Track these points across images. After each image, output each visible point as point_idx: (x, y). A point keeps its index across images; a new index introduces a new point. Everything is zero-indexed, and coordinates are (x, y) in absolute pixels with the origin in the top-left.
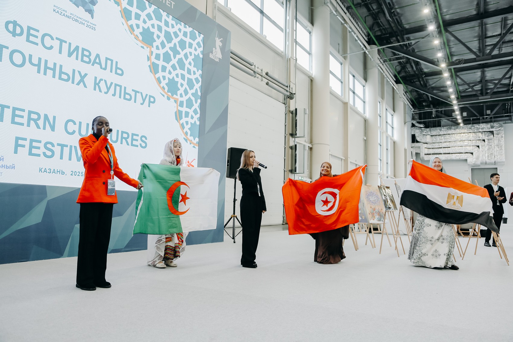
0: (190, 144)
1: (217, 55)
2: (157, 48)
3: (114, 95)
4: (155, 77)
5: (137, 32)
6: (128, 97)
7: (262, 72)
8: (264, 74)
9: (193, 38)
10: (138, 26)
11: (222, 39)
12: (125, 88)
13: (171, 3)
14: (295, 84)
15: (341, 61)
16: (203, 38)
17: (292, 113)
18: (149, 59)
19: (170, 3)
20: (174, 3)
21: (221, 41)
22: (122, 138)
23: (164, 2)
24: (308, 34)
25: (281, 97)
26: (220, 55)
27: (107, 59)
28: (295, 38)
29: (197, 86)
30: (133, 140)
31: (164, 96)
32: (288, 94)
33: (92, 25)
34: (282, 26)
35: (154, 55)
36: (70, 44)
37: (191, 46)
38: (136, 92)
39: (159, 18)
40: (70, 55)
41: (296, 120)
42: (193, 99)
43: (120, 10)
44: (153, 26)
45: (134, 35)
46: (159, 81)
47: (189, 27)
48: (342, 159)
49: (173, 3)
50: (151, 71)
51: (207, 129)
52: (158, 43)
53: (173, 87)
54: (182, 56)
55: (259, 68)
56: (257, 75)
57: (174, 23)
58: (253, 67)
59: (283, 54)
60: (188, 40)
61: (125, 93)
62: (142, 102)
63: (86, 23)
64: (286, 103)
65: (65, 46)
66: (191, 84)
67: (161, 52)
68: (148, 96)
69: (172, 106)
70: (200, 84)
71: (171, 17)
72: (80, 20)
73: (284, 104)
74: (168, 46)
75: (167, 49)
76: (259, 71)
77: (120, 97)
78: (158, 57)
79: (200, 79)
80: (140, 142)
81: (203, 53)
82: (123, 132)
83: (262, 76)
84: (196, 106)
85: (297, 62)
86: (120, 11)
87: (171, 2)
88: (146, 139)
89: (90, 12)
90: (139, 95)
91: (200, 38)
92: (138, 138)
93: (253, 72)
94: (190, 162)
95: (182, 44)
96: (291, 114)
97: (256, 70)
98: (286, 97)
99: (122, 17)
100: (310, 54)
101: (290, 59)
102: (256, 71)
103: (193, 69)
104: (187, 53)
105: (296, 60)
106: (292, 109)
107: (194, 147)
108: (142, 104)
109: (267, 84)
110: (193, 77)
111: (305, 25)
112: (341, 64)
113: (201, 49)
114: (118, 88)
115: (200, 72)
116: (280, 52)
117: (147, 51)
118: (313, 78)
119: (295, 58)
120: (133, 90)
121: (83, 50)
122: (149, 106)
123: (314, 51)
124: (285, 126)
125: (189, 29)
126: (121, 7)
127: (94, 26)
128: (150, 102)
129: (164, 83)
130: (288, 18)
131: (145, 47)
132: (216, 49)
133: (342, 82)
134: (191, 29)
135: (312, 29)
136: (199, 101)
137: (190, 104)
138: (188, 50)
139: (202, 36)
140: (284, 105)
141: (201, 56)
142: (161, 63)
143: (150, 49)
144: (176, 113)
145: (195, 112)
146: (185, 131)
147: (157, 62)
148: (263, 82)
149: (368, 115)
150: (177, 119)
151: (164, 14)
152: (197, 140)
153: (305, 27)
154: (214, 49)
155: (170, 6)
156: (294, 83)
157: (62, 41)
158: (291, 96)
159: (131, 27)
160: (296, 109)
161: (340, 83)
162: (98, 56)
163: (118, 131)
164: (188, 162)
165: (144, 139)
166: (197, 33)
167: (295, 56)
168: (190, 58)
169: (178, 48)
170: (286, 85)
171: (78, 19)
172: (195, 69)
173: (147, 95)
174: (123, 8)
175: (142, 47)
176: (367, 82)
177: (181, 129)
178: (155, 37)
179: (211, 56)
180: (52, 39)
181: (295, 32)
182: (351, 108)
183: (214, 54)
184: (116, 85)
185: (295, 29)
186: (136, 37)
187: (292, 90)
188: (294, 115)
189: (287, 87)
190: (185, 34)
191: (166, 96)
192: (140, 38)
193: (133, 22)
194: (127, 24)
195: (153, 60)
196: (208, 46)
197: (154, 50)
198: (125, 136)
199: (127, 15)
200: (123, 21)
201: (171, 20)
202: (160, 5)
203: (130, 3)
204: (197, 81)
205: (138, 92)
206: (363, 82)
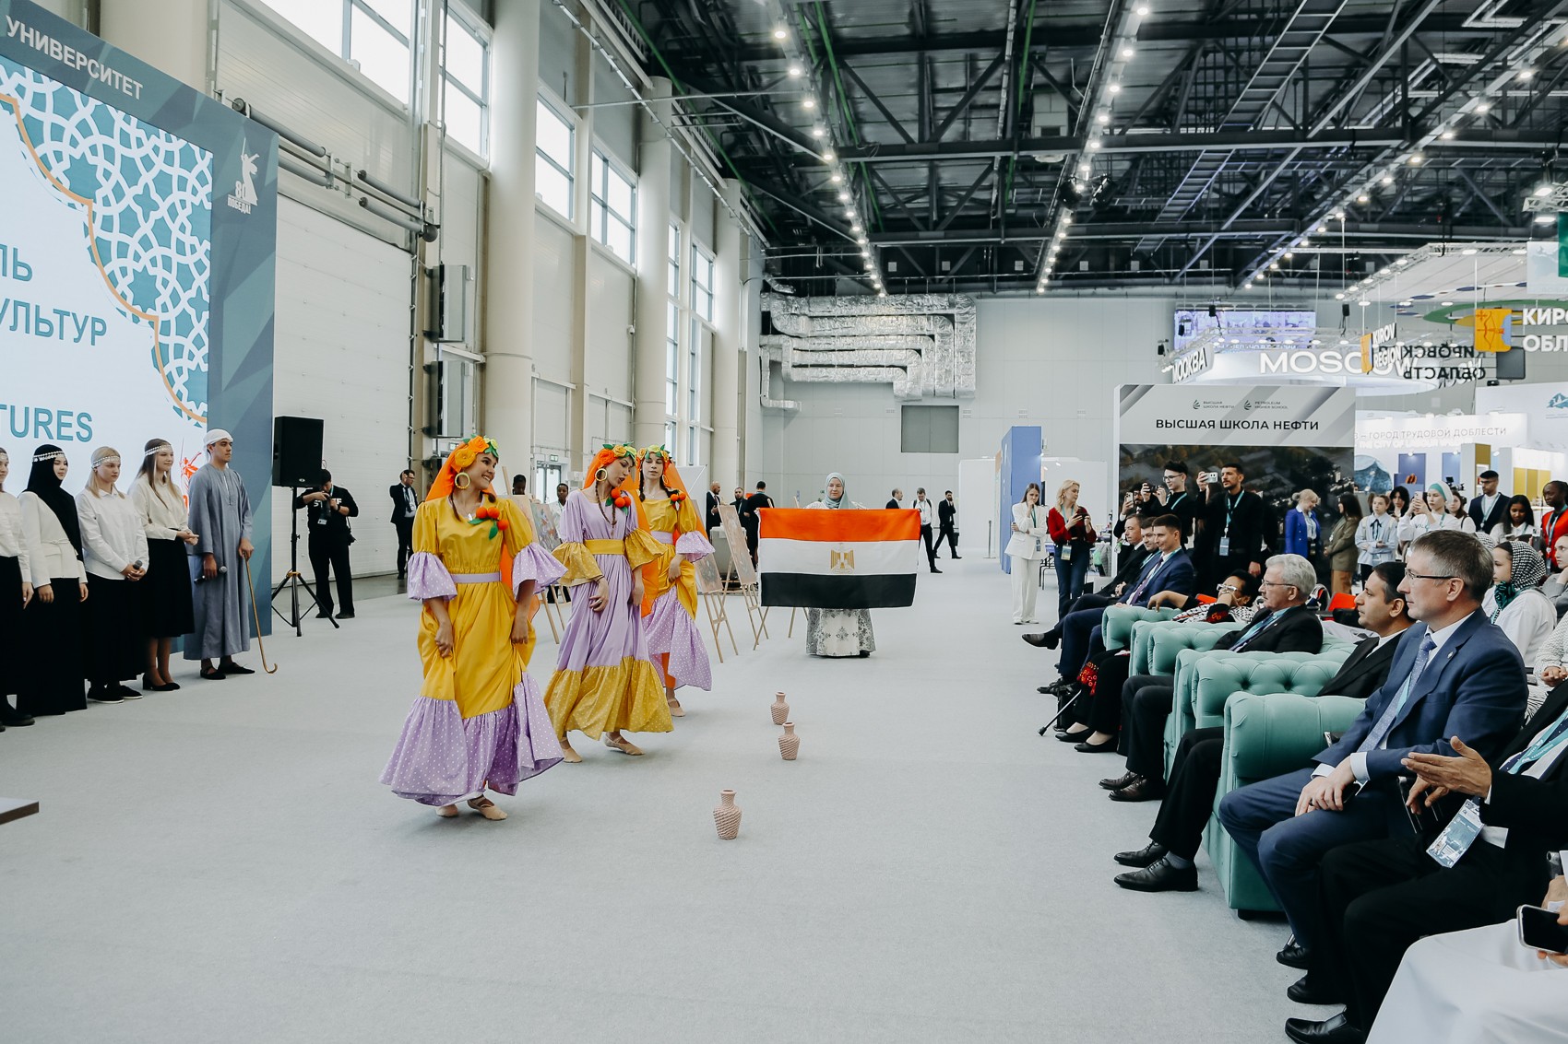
0: (189, 418)
1: (245, 197)
2: (106, 202)
3: (13, 328)
4: (103, 272)
5: (58, 170)
6: (44, 328)
7: (348, 173)
9: (188, 163)
10: (58, 156)
11: (257, 156)
12: (37, 307)
13: (134, 86)
14: (440, 196)
15: (572, 121)
16: (212, 160)
17: (431, 274)
18: (87, 231)
19: (130, 87)
20: (141, 86)
21: (254, 162)
22: (38, 423)
23: (117, 87)
24: (480, 48)
25: (401, 236)
26: (253, 199)
28: (441, 64)
29: (201, 280)
30: (60, 425)
31: (124, 314)
32: (421, 227)
34: (407, 32)
35: (99, 220)
37: (183, 183)
38: (62, 314)
39: (106, 129)
41: (442, 296)
42: (192, 312)
43: (16, 123)
44: (93, 149)
45: (52, 179)
46: (112, 280)
47: (178, 138)
48: (567, 389)
49: (139, 85)
50: (93, 261)
51: (226, 380)
52: (106, 189)
53: (144, 291)
54: (162, 212)
55: (341, 161)
56: (336, 182)
57: (141, 134)
58: (324, 160)
59: (406, 113)
60: (176, 171)
61: (39, 320)
62: (76, 336)
64: (414, 250)
66: (185, 277)
67: (115, 210)
68: (90, 320)
69: (144, 337)
70: (207, 273)
71: (134, 120)
73: (409, 252)
74: (130, 192)
75: (128, 201)
76: (341, 169)
77: (27, 331)
78: (107, 224)
79: (207, 263)
80: (76, 428)
81: (212, 198)
82: (38, 411)
83: (347, 183)
84: (200, 328)
85: (447, 132)
86: (17, 125)
87: (135, 83)
88: (90, 420)
90: (68, 321)
91: (204, 162)
92: (73, 420)
93: (324, 174)
94: (189, 460)
95: (163, 183)
96: (427, 280)
97: (334, 167)
98: (414, 234)
99: (22, 139)
100: (483, 105)
101: (426, 126)
102: (332, 170)
103: (189, 240)
104: (174, 203)
105: (444, 130)
106: (431, 263)
107: (197, 425)
108: (76, 340)
109: (363, 203)
110: (189, 260)
111: (472, 24)
112: (572, 129)
113: (208, 188)
114: (22, 310)
115: (207, 245)
116: (400, 108)
117: (82, 213)
118: (490, 174)
119: (439, 124)
120: (56, 311)
122: (93, 343)
123: (493, 98)
124: (413, 311)
125: (177, 144)
126: (18, 115)
128: (94, 333)
129: (123, 284)
130: (422, 13)
131: (78, 204)
132: (242, 183)
133: (571, 180)
134: (183, 143)
135: (491, 38)
136: (206, 315)
137: (184, 325)
138: (176, 196)
139: (209, 155)
140: (408, 255)
141: (208, 206)
142: (115, 237)
143: (90, 208)
144: (153, 350)
145: (198, 342)
146: (175, 390)
147: (105, 235)
148: (350, 200)
149: (641, 266)
150: (156, 366)
151: (118, 116)
152: (204, 407)
153: (472, 31)
154: (238, 183)
155: (131, 94)
156: (438, 193)
158: (429, 233)
159: (44, 161)
160: (442, 267)
161: (567, 181)
163: (27, 409)
164: (186, 461)
165: (84, 420)
166: (196, 149)
167: (439, 118)
168: (183, 215)
169: (155, 196)
170: (415, 202)
172: (195, 240)
173: (87, 317)
174: (23, 117)
175: (70, 205)
176: (642, 176)
177: (167, 387)
178: (99, 175)
179: (232, 202)
181: (441, 50)
182: (593, 249)
183: (238, 196)
184: (17, 304)
185: (441, 42)
186: (57, 184)
187: (431, 216)
188: (437, 281)
189: (418, 207)
190: (169, 159)
191: (129, 314)
192: (66, 183)
193: (48, 147)
194: (34, 154)
195: (98, 232)
196: (223, 178)
197: (98, 208)
198: (43, 417)
199: (31, 132)
200: (25, 148)
201: (134, 129)
202: (108, 95)
203: (39, 101)
204: (200, 266)
205: (68, 314)
206: (632, 175)
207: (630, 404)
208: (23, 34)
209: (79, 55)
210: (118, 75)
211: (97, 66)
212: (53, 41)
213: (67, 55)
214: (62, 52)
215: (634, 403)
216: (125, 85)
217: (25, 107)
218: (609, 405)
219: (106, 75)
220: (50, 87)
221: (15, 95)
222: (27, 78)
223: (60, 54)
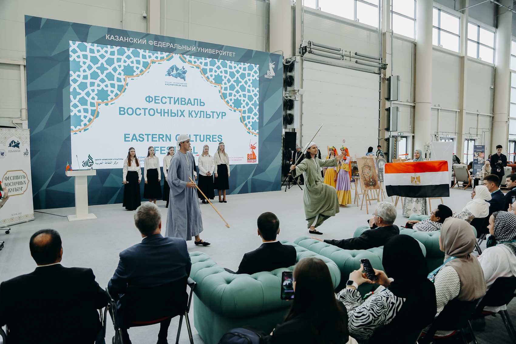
0: (252, 134)
1: (271, 74)
2: (225, 84)
3: (200, 117)
4: (225, 101)
5: (211, 79)
6: (208, 116)
7: (350, 54)
8: (353, 54)
9: (251, 69)
10: (212, 76)
12: (206, 112)
15: (459, 16)
17: (386, 80)
18: (220, 92)
19: (232, 54)
21: (273, 64)
22: (207, 138)
23: (228, 55)
25: (375, 70)
26: (273, 74)
27: (194, 99)
28: (391, 9)
29: (256, 99)
30: (213, 138)
31: (231, 110)
32: (381, 66)
33: (185, 85)
34: (376, 3)
35: (223, 89)
36: (174, 98)
37: (249, 75)
38: (213, 112)
39: (225, 66)
40: (175, 103)
41: (390, 87)
42: (253, 107)
44: (221, 72)
45: (210, 81)
46: (227, 102)
47: (247, 63)
48: (456, 112)
49: (234, 53)
50: (222, 98)
51: (265, 123)
52: (225, 81)
53: (237, 104)
54: (243, 83)
55: (347, 51)
56: (345, 58)
57: (236, 65)
58: (341, 52)
59: (377, 30)
60: (247, 72)
62: (217, 117)
63: (181, 85)
64: (380, 73)
65: (172, 100)
66: (250, 98)
67: (228, 85)
69: (238, 115)
70: (258, 96)
71: (233, 62)
72: (178, 84)
74: (232, 80)
75: (232, 82)
76: (348, 54)
77: (204, 117)
78: (226, 89)
79: (258, 94)
80: (217, 139)
81: (259, 77)
82: (207, 136)
83: (350, 57)
84: (256, 111)
85: (394, 32)
86: (200, 71)
88: (221, 136)
89: (184, 78)
90: (215, 114)
91: (256, 68)
92: (217, 137)
93: (341, 56)
94: (253, 145)
95: (243, 76)
97: (344, 53)
99: (201, 74)
100: (415, 20)
101: (385, 33)
103: (251, 89)
104: (246, 80)
105: (392, 32)
107: (255, 136)
109: (356, 62)
110: (252, 94)
112: (460, 18)
113: (258, 74)
114: (202, 113)
115: (258, 89)
117: (218, 88)
118: (416, 43)
120: (211, 112)
121: (181, 98)
122: (222, 118)
124: (380, 92)
125: (247, 65)
126: (201, 69)
127: (186, 85)
128: (222, 116)
129: (231, 103)
131: (217, 86)
132: (269, 71)
134: (249, 64)
136: (258, 107)
137: (250, 110)
138: (247, 78)
139: (258, 66)
140: (378, 75)
141: (258, 79)
142: (228, 92)
143: (221, 86)
144: (240, 118)
145: (255, 114)
146: (248, 127)
147: (225, 92)
148: (351, 62)
150: (241, 122)
151: (228, 63)
152: (257, 131)
155: (232, 56)
156: (391, 53)
157: (170, 98)
158: (384, 67)
159: (208, 78)
160: (390, 77)
161: (458, 38)
162: (189, 99)
163: (204, 135)
164: (252, 145)
165: (220, 137)
166: (253, 65)
167: (391, 29)
168: (250, 83)
169: (240, 79)
171: (177, 84)
172: (254, 89)
173: (220, 112)
175: (215, 86)
176: (498, 29)
177: (245, 127)
178: (223, 78)
179: (266, 76)
180: (166, 98)
183: (268, 74)
184: (201, 112)
185: (391, 5)
186: (211, 82)
187: (385, 62)
188: (389, 82)
189: (379, 59)
190: (245, 69)
191: (233, 110)
192: (214, 81)
193: (209, 74)
194: (205, 77)
195: (223, 91)
196: (263, 71)
197: (223, 86)
198: (208, 137)
199: (204, 72)
200: (202, 76)
201: (233, 64)
202: (225, 58)
203: (206, 64)
204: (255, 95)
205: (215, 112)
206: (494, 29)
207: (491, 115)
208: (201, 50)
209: (216, 50)
210: (228, 52)
211: (222, 52)
212: (209, 49)
213: (213, 51)
214: (212, 51)
215: (493, 114)
216: (230, 54)
217: (202, 66)
218: (479, 116)
219: (224, 53)
220: (208, 60)
221: (200, 64)
222: (203, 60)
223: (211, 52)
